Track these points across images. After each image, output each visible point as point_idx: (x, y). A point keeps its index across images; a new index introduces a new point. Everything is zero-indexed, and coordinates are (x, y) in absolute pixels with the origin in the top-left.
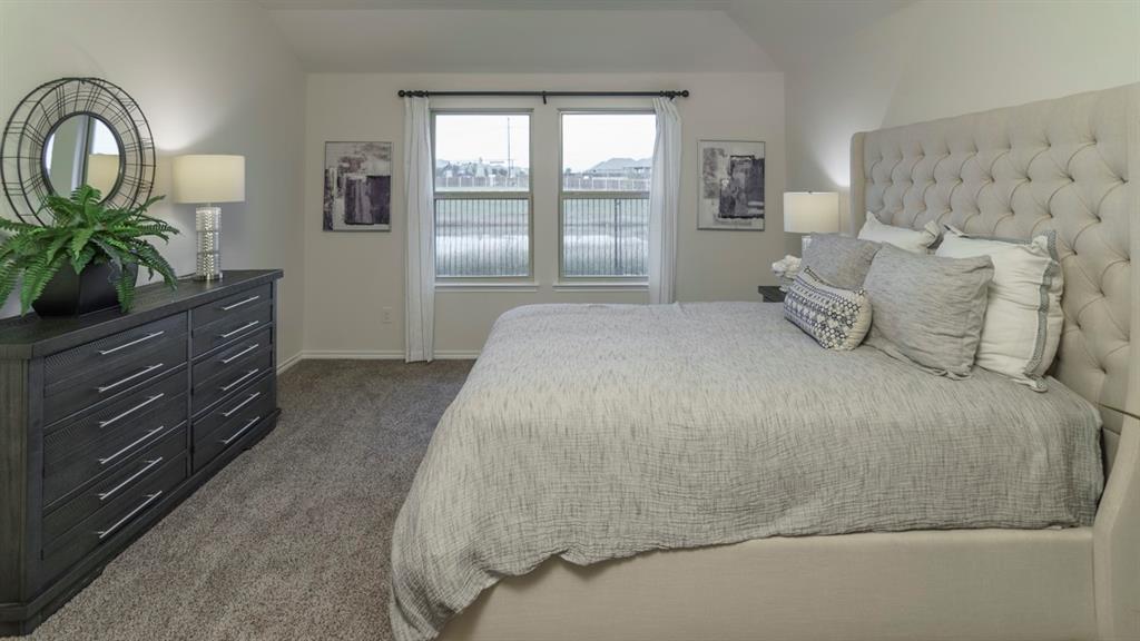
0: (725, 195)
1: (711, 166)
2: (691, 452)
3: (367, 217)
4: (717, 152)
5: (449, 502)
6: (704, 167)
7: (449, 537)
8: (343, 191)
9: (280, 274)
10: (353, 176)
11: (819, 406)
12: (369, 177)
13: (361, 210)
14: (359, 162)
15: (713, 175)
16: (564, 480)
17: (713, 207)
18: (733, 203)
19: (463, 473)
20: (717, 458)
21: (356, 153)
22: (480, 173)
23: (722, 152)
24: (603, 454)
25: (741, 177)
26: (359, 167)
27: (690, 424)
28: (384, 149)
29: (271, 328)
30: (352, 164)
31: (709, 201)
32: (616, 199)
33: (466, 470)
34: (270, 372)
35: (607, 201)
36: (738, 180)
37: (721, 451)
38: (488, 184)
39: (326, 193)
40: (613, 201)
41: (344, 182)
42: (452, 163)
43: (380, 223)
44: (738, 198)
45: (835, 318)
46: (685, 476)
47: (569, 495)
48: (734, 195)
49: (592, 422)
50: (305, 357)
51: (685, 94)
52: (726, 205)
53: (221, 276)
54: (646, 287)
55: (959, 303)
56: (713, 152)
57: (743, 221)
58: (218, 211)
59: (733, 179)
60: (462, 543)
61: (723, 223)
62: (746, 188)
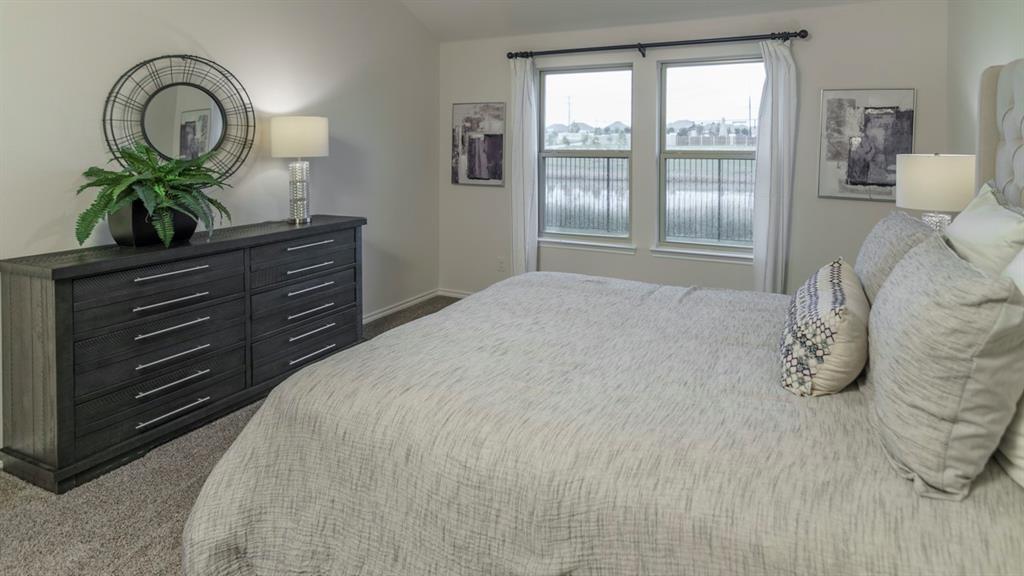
0: (856, 157)
1: (837, 121)
2: (464, 501)
3: (485, 174)
4: (846, 104)
5: (224, 485)
6: (828, 122)
7: (211, 523)
8: (466, 148)
9: (364, 221)
10: (475, 135)
11: (651, 482)
12: (486, 136)
13: (480, 167)
14: (479, 121)
15: (840, 132)
16: (332, 493)
17: (839, 170)
18: (867, 166)
19: (248, 456)
20: (493, 517)
21: (476, 113)
22: (723, 132)
23: (852, 104)
24: (373, 472)
25: (879, 134)
26: (478, 126)
27: (471, 462)
28: (498, 109)
29: (355, 268)
30: (472, 124)
31: (835, 163)
32: (719, 160)
33: (252, 454)
34: (355, 306)
35: (710, 161)
36: (874, 139)
37: (499, 510)
38: (729, 143)
39: (453, 150)
40: (717, 161)
41: (467, 139)
42: (697, 123)
43: (494, 178)
44: (873, 160)
45: (803, 344)
46: (450, 531)
47: (335, 512)
48: (869, 157)
49: (373, 431)
50: (440, 293)
51: (803, 34)
52: (857, 169)
53: (309, 220)
54: (751, 259)
55: (946, 358)
56: (840, 104)
57: (880, 189)
58: (306, 165)
59: (866, 136)
60: (221, 534)
61: (852, 191)
62: (885, 148)
